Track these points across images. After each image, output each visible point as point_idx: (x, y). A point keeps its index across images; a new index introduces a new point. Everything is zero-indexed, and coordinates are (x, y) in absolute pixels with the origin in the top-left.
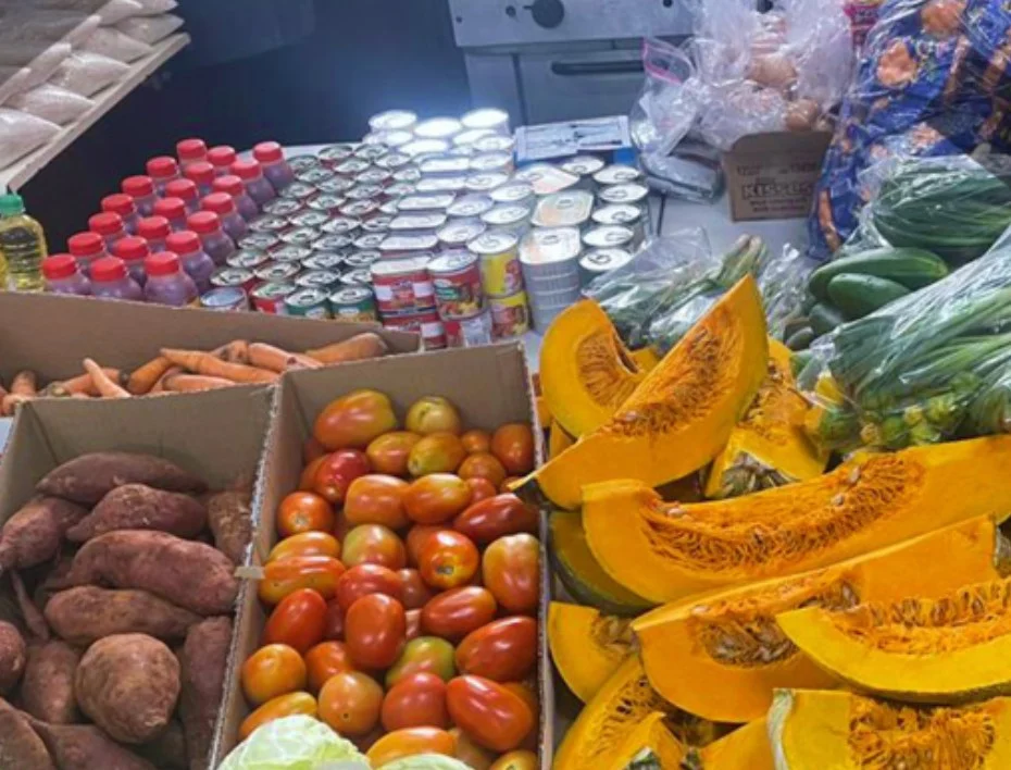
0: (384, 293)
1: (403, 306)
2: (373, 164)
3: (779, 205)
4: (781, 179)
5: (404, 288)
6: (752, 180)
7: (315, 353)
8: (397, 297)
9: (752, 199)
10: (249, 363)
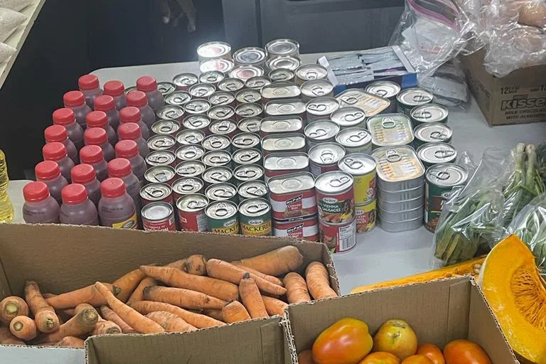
0: (280, 207)
1: (293, 215)
2: (218, 89)
3: (526, 114)
4: (534, 95)
5: (295, 203)
6: (510, 96)
7: (248, 261)
8: (289, 209)
9: (507, 110)
10: (206, 274)
